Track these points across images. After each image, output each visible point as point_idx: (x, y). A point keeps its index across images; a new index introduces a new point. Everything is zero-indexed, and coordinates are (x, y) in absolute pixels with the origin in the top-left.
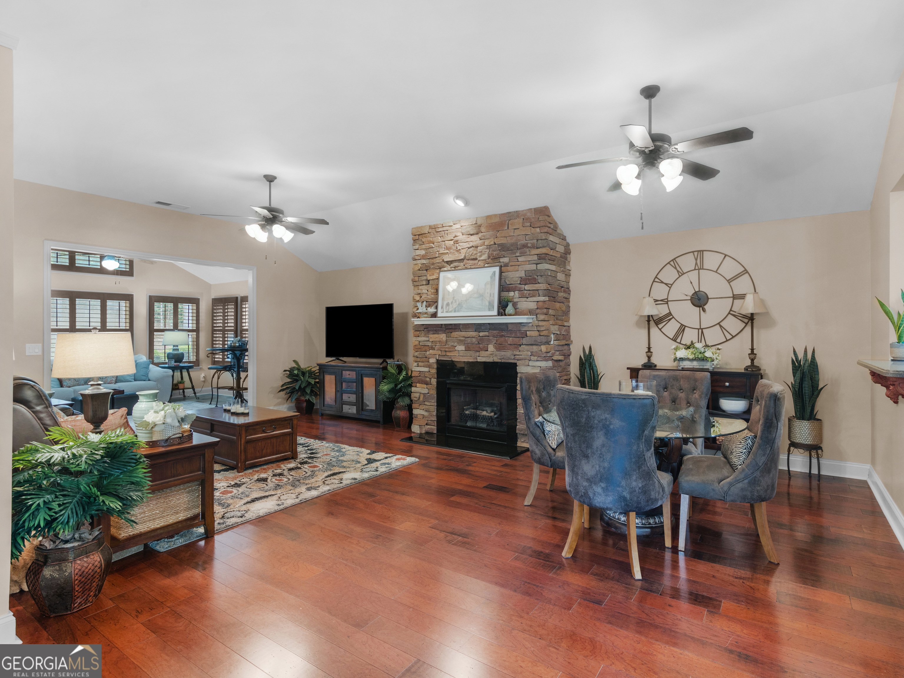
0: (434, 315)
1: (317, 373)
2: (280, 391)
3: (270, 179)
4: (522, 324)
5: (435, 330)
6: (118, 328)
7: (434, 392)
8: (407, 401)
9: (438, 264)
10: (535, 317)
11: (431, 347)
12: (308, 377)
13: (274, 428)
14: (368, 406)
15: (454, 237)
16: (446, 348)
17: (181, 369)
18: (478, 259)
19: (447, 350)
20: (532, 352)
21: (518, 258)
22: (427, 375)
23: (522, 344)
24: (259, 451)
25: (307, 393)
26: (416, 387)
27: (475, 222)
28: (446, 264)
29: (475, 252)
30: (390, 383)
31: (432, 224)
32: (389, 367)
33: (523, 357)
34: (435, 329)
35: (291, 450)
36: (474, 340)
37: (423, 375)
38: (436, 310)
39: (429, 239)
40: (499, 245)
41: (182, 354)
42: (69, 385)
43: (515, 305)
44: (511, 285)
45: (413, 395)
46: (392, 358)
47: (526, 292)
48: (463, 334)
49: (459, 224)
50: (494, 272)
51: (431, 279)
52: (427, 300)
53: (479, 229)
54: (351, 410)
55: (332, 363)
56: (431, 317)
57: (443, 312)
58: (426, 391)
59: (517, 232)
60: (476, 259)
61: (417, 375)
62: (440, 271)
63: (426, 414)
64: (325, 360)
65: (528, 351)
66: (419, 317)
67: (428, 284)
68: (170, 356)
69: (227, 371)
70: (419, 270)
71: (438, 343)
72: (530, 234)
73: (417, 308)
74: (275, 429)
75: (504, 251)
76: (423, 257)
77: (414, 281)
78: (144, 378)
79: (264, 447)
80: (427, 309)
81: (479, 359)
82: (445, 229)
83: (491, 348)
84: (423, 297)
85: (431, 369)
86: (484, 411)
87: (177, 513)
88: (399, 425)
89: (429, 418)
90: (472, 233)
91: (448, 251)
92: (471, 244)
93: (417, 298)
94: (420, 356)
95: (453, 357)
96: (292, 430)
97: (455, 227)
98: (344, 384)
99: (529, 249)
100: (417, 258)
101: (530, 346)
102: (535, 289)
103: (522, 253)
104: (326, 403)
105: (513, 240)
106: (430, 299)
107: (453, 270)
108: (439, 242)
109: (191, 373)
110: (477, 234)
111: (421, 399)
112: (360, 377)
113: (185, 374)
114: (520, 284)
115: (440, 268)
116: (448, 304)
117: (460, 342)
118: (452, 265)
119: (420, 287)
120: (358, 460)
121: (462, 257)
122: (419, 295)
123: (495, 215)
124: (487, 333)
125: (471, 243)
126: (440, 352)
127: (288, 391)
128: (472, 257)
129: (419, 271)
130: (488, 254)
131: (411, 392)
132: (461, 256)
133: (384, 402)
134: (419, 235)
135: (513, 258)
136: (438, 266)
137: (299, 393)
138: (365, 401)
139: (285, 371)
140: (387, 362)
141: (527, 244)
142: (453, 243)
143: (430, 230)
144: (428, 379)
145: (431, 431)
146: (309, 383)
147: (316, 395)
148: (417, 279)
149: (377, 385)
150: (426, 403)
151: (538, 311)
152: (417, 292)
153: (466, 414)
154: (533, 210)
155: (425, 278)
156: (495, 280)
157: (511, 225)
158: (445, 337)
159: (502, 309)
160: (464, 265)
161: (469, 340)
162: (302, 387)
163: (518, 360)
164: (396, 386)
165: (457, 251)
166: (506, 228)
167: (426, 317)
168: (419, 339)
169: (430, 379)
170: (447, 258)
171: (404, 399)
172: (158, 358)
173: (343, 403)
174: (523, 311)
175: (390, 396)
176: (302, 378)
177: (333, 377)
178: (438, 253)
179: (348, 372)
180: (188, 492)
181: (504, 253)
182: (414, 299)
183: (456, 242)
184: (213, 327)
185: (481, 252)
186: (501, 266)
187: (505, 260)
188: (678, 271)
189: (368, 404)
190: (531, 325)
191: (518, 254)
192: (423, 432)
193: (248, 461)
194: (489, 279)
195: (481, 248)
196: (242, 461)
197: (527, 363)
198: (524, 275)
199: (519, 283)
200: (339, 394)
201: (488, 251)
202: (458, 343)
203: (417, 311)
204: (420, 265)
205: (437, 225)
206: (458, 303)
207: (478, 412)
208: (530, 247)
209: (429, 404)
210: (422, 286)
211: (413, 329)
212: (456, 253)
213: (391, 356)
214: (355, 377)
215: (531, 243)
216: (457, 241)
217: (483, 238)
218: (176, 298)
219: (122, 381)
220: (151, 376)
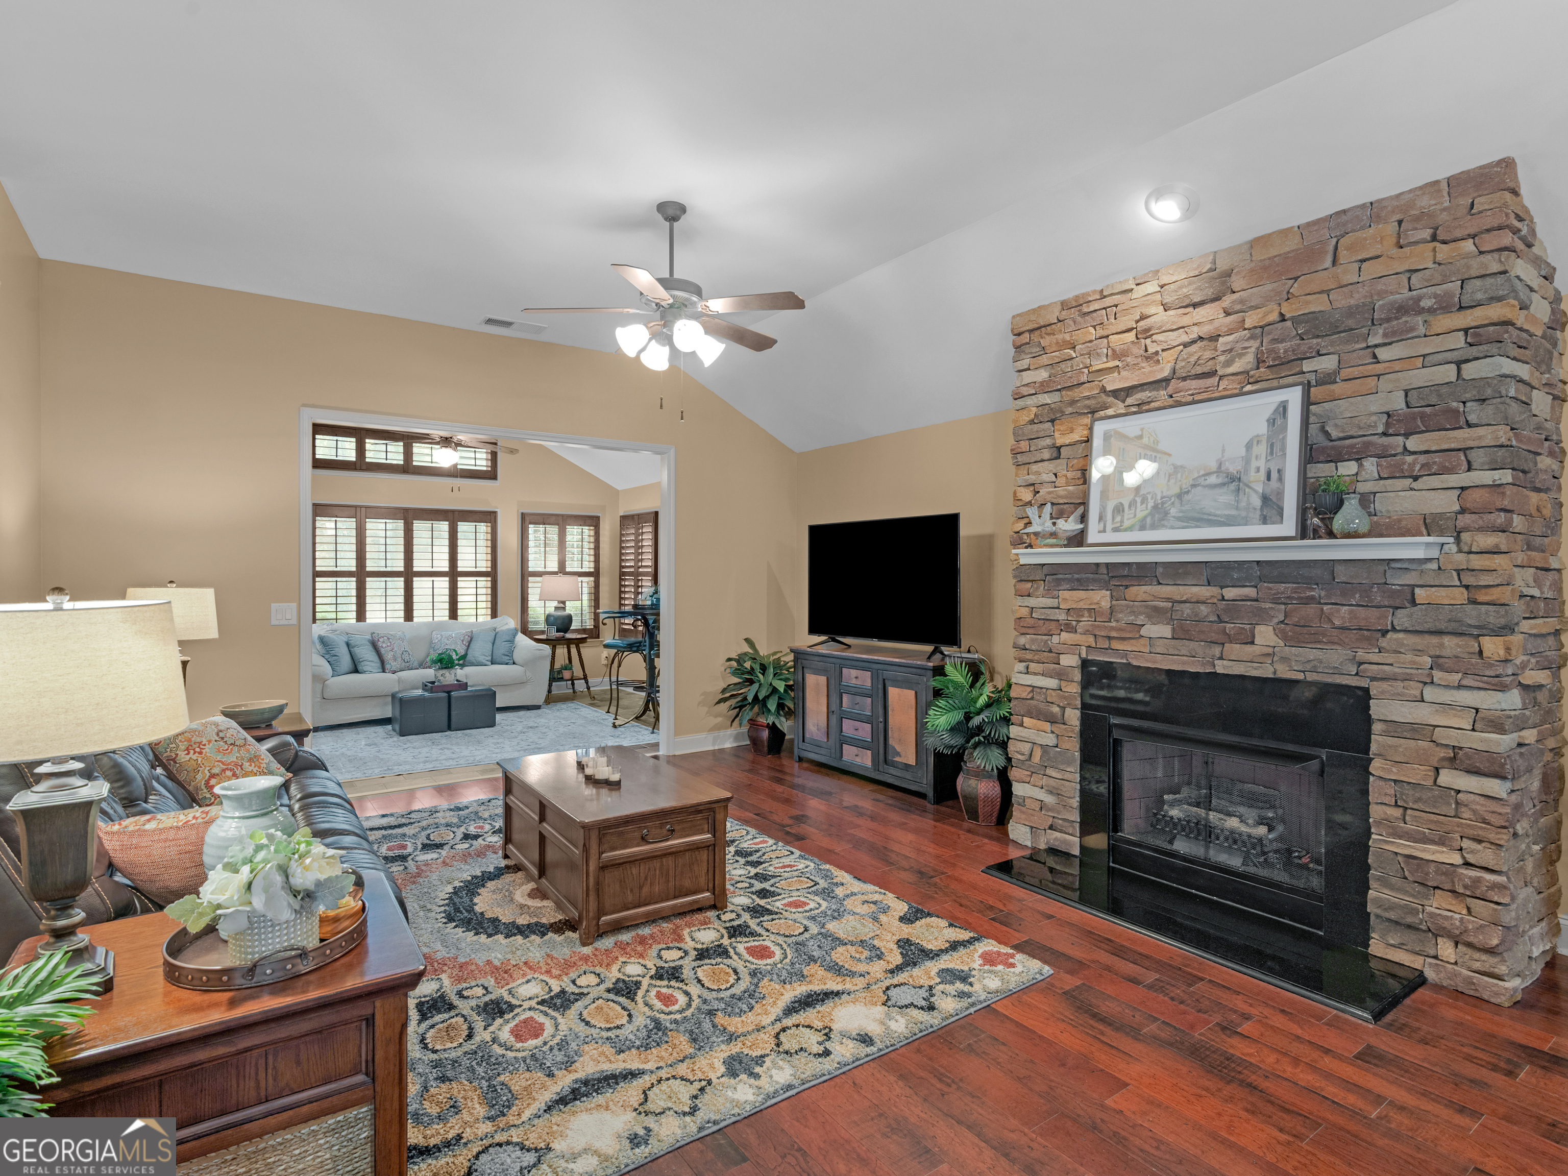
0: (1078, 539)
1: (791, 668)
2: (719, 702)
3: (672, 213)
4: (1393, 565)
5: (1078, 580)
6: (473, 570)
7: (1073, 746)
8: (996, 758)
9: (1087, 402)
10: (1451, 540)
11: (1066, 624)
12: (772, 676)
13: (669, 830)
14: (898, 754)
15: (1137, 322)
16: (1112, 628)
17: (569, 642)
18: (1220, 373)
19: (1114, 634)
20: (1439, 657)
21: (1377, 351)
22: (1053, 696)
23: (1394, 629)
24: (632, 891)
25: (769, 710)
26: (1021, 725)
27: (1209, 266)
28: (1111, 399)
29: (1208, 354)
30: (954, 708)
31: (1069, 295)
32: (949, 669)
33: (1397, 670)
34: (1076, 576)
35: (711, 885)
36: (1204, 609)
37: (1042, 698)
38: (1081, 526)
39: (1060, 337)
40: (1296, 320)
41: (570, 618)
42: (394, 668)
43: (1366, 500)
44: (1348, 442)
45: (1012, 747)
46: (956, 645)
47: (1410, 459)
48: (1166, 590)
49: (1156, 282)
50: (1283, 408)
51: (1067, 442)
52: (1055, 501)
53: (1224, 283)
54: (861, 759)
55: (823, 650)
56: (1065, 546)
57: (1104, 531)
58: (1050, 740)
59: (1371, 270)
60: (1212, 374)
61: (1024, 695)
62: (1094, 421)
63: (1049, 799)
64: (807, 640)
65: (1419, 652)
66: (1030, 546)
67: (1058, 457)
68: (552, 620)
69: (635, 652)
70: (1032, 422)
71: (1086, 614)
72: (1431, 265)
73: (1026, 521)
74: (672, 834)
75: (1318, 337)
76: (1044, 388)
77: (1015, 453)
78: (506, 659)
79: (646, 879)
80: (1054, 524)
81: (1221, 668)
82: (1108, 302)
83: (1265, 635)
84: (1043, 492)
85: (1063, 684)
86: (1230, 814)
88: (973, 814)
89: (1059, 812)
90: (1197, 299)
91: (1117, 363)
92: (1194, 333)
93: (1026, 495)
94: (1033, 647)
95: (1132, 655)
96: (714, 836)
97: (1140, 292)
98: (845, 698)
99: (1426, 316)
100: (1025, 390)
101: (1427, 636)
102: (1453, 446)
103: (1394, 333)
104: (807, 735)
105: (1358, 297)
106: (1062, 497)
107: (1135, 413)
108: (1091, 341)
109: (582, 650)
110: (1217, 299)
111: (1036, 758)
112: (881, 686)
113: (574, 650)
114: (1385, 434)
115: (1093, 413)
116: (1119, 509)
117: (1156, 614)
118: (1129, 401)
119: (1034, 467)
120: (876, 942)
121: (1166, 373)
122: (1032, 488)
123: (1285, 233)
124: (1251, 592)
125: (1195, 329)
126: (1091, 640)
127: (733, 702)
128: (1199, 370)
129: (1030, 427)
130: (1258, 352)
131: (1008, 738)
132: (1162, 369)
133: (938, 755)
134: (1031, 331)
135: (1355, 354)
136: (1089, 407)
137: (756, 708)
138: (891, 742)
139: (729, 660)
140: (942, 653)
141: (1419, 299)
142: (1134, 339)
143: (1064, 313)
144: (1056, 709)
145: (1063, 848)
146: (775, 690)
147: (790, 714)
148: (1024, 445)
149: (921, 713)
150: (1050, 772)
151: (1465, 520)
152: (1026, 480)
153: (1172, 818)
154: (1444, 185)
155: (1048, 441)
156: (1284, 428)
157: (1348, 249)
158: (1108, 599)
159: (1317, 513)
160: (1171, 397)
161: (1187, 609)
162: (761, 698)
163: (1373, 679)
164: (968, 717)
165: (1147, 358)
166: (1328, 262)
167: (1052, 546)
168: (1032, 602)
169: (1063, 709)
170: (1113, 382)
171: (989, 751)
172: (536, 623)
173: (844, 741)
174: (1399, 521)
175: (952, 742)
176: (761, 676)
177: (823, 679)
178: (1086, 371)
179: (854, 673)
181: (1318, 344)
182: (1016, 499)
183: (1147, 333)
184: (622, 567)
185: (1231, 350)
186: (1309, 382)
187: (1327, 364)
189: (898, 749)
190: (1434, 566)
191: (1372, 341)
192: (1042, 846)
193: (606, 914)
194: (1262, 428)
195: (1231, 338)
196: (591, 914)
197: (1418, 693)
198: (1403, 405)
199: (1380, 430)
200: (834, 720)
201: (1255, 344)
202: (1149, 617)
203: (1026, 531)
204: (1034, 409)
205: (1088, 294)
206: (1151, 504)
207: (1213, 816)
208: (1431, 311)
209: (1059, 776)
210: (1040, 464)
211: (1015, 577)
212: (1144, 365)
213: (953, 639)
214: (869, 684)
215: (1436, 296)
216: (1147, 330)
217: (1238, 307)
218: (563, 516)
219: (473, 664)
220: (517, 656)
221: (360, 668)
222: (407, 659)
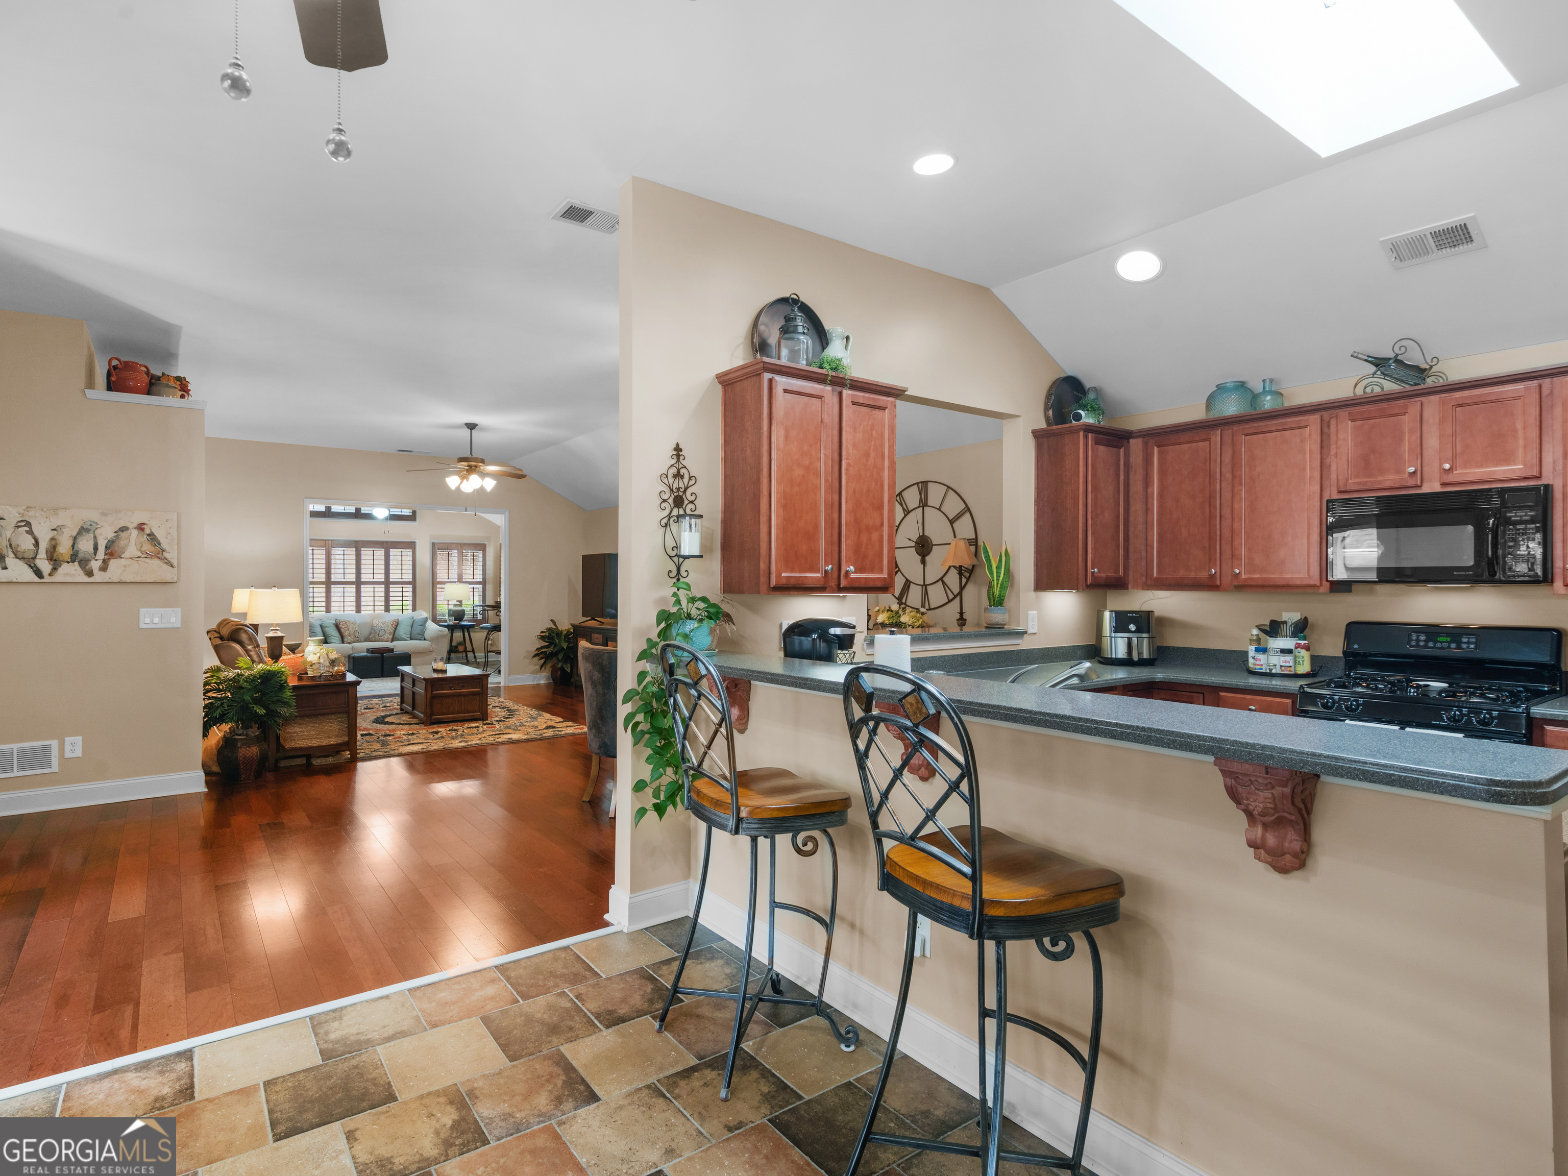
1: (571, 635)
2: (534, 656)
3: (472, 427)
6: (400, 580)
12: (562, 640)
13: (462, 685)
17: (463, 628)
24: (445, 708)
35: (481, 710)
41: (465, 612)
42: (349, 641)
55: (588, 625)
64: (581, 620)
68: (452, 613)
74: (463, 687)
78: (419, 637)
79: (452, 704)
87: (329, 738)
96: (482, 690)
109: (471, 634)
113: (466, 633)
127: (542, 656)
137: (554, 659)
139: (542, 632)
146: (562, 648)
147: (570, 661)
162: (556, 653)
172: (442, 615)
176: (557, 641)
180: (339, 722)
188: (904, 509)
193: (434, 716)
196: (428, 714)
218: (460, 544)
219: (398, 640)
220: (427, 635)
221: (328, 640)
222: (357, 635)
